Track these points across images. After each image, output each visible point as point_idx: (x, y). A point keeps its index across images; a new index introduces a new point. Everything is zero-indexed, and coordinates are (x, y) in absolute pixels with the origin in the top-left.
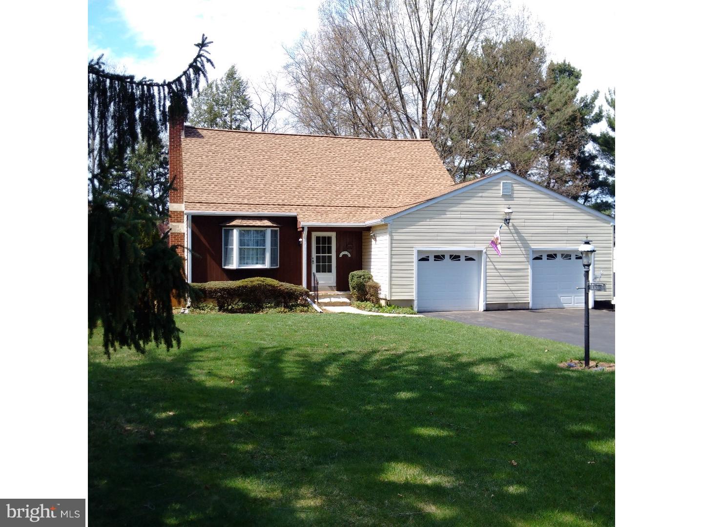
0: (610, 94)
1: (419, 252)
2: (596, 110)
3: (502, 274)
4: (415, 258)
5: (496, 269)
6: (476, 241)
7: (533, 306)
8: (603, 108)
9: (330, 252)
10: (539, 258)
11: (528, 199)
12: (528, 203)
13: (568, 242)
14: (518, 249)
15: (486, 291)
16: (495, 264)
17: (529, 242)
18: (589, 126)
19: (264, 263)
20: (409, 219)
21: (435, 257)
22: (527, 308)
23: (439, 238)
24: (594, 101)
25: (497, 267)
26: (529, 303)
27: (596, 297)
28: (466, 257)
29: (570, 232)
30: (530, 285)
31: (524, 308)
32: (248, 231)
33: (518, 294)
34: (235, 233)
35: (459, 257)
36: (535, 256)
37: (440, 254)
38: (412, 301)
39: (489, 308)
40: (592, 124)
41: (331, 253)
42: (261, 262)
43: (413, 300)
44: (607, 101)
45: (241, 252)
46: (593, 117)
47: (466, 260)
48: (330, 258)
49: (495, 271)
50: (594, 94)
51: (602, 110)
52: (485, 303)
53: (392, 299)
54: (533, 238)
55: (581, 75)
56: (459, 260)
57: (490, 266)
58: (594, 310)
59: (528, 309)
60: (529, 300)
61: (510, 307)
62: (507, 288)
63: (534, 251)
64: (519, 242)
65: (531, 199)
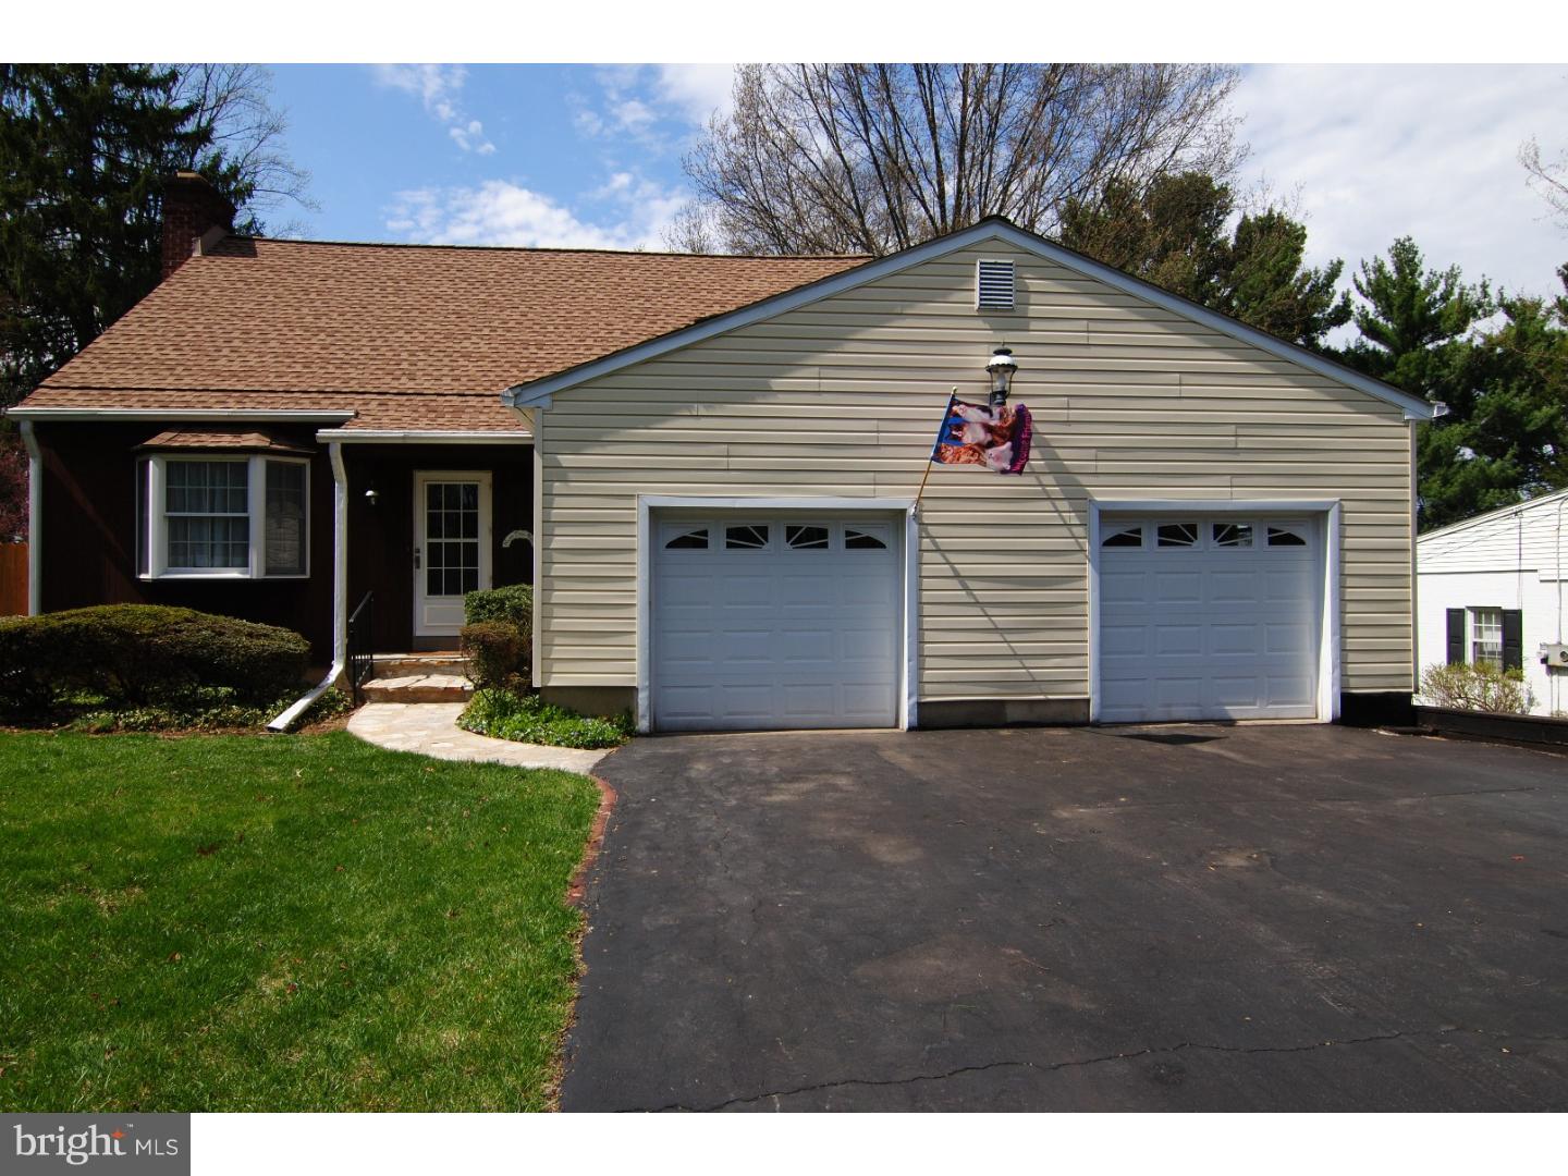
0: (1365, 272)
1: (655, 513)
2: (1337, 301)
3: (982, 596)
4: (640, 535)
5: (957, 576)
6: (878, 476)
7: (1101, 714)
8: (1351, 297)
9: (472, 531)
10: (1130, 540)
11: (1082, 325)
12: (1081, 338)
13: (1237, 481)
14: (1047, 505)
15: (920, 657)
16: (953, 558)
17: (1083, 480)
18: (1322, 334)
19: (245, 564)
20: (617, 394)
21: (731, 533)
22: (1082, 718)
23: (735, 462)
24: (1333, 281)
25: (963, 570)
26: (1088, 701)
27: (1353, 682)
28: (848, 534)
29: (1243, 443)
30: (1091, 636)
31: (1069, 719)
32: (200, 465)
33: (1044, 670)
34: (154, 471)
35: (823, 533)
36: (1111, 533)
37: (749, 524)
38: (630, 691)
39: (931, 718)
40: (1328, 328)
41: (476, 536)
42: (239, 560)
43: (634, 689)
44: (1359, 287)
45: (175, 528)
46: (1330, 314)
47: (850, 545)
48: (472, 550)
49: (955, 584)
50: (1332, 269)
51: (1349, 300)
52: (914, 699)
53: (552, 683)
54: (1103, 466)
55: (1305, 236)
56: (825, 545)
57: (934, 565)
58: (1340, 730)
59: (1085, 723)
60: (1089, 689)
61: (1013, 714)
62: (1003, 648)
63: (1108, 515)
64: (1048, 479)
65: (1093, 326)
